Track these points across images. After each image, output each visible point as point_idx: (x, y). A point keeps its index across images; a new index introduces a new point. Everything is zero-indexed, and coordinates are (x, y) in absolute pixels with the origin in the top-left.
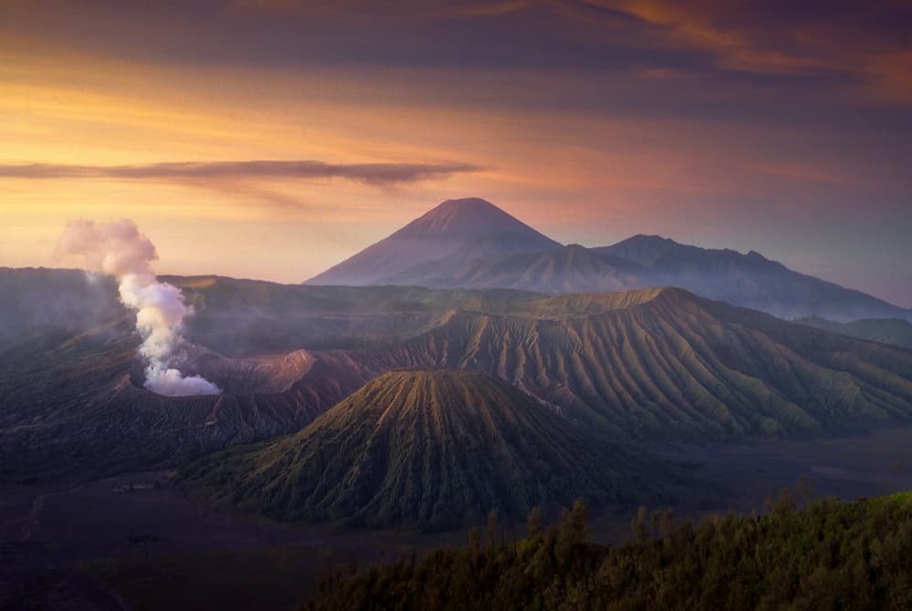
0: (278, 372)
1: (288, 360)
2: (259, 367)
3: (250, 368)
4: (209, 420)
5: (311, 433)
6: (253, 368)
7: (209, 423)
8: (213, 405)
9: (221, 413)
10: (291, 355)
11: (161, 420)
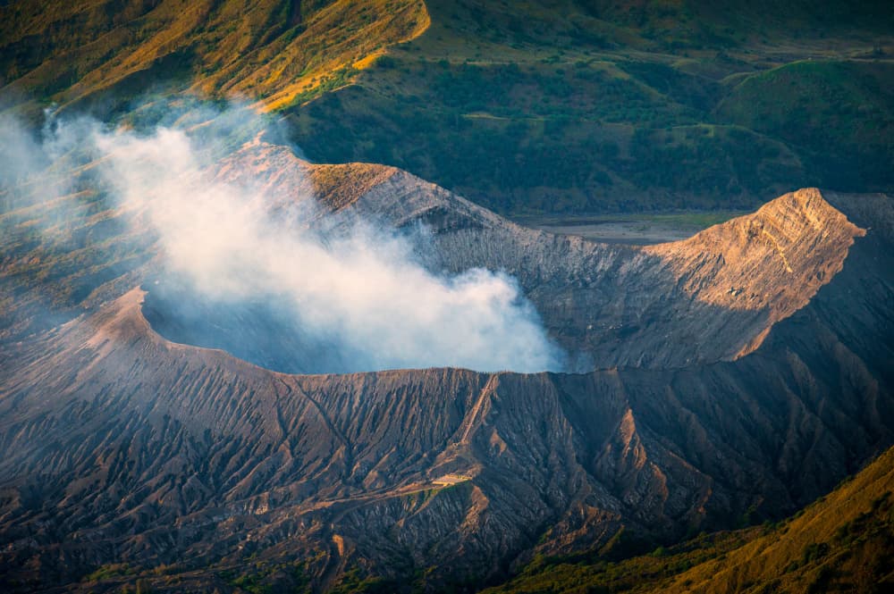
0: (710, 280)
1: (752, 234)
2: (638, 260)
3: (604, 265)
4: (446, 470)
5: (849, 517)
6: (617, 266)
7: (448, 481)
8: (460, 409)
9: (495, 438)
10: (761, 211)
11: (263, 465)
